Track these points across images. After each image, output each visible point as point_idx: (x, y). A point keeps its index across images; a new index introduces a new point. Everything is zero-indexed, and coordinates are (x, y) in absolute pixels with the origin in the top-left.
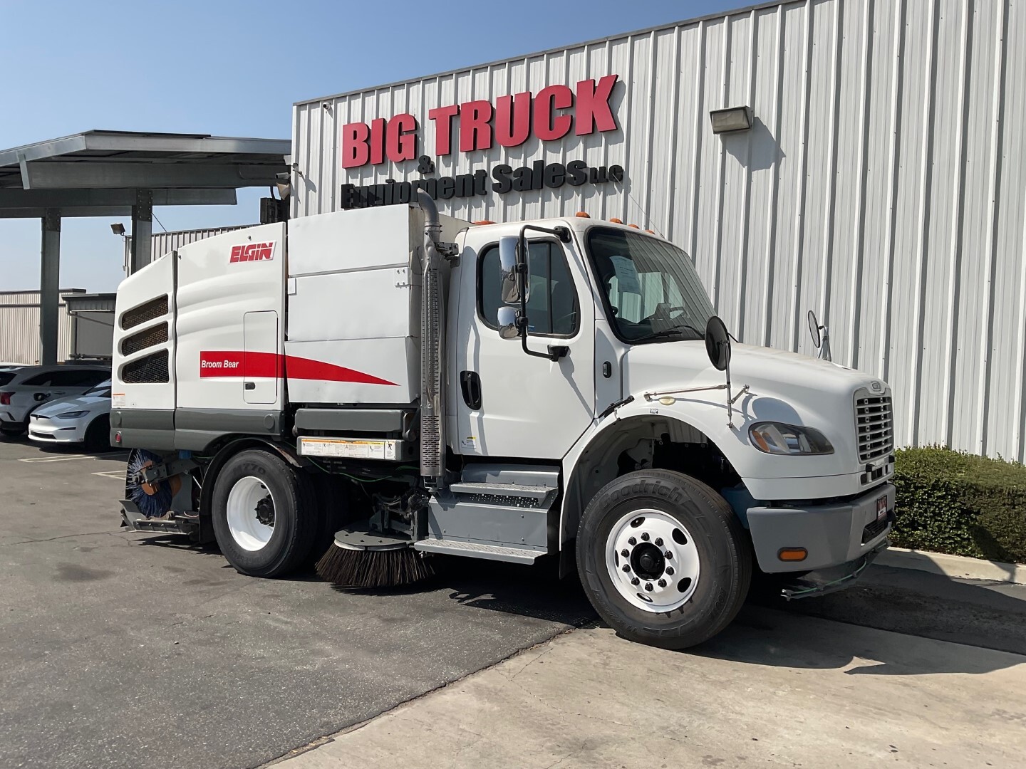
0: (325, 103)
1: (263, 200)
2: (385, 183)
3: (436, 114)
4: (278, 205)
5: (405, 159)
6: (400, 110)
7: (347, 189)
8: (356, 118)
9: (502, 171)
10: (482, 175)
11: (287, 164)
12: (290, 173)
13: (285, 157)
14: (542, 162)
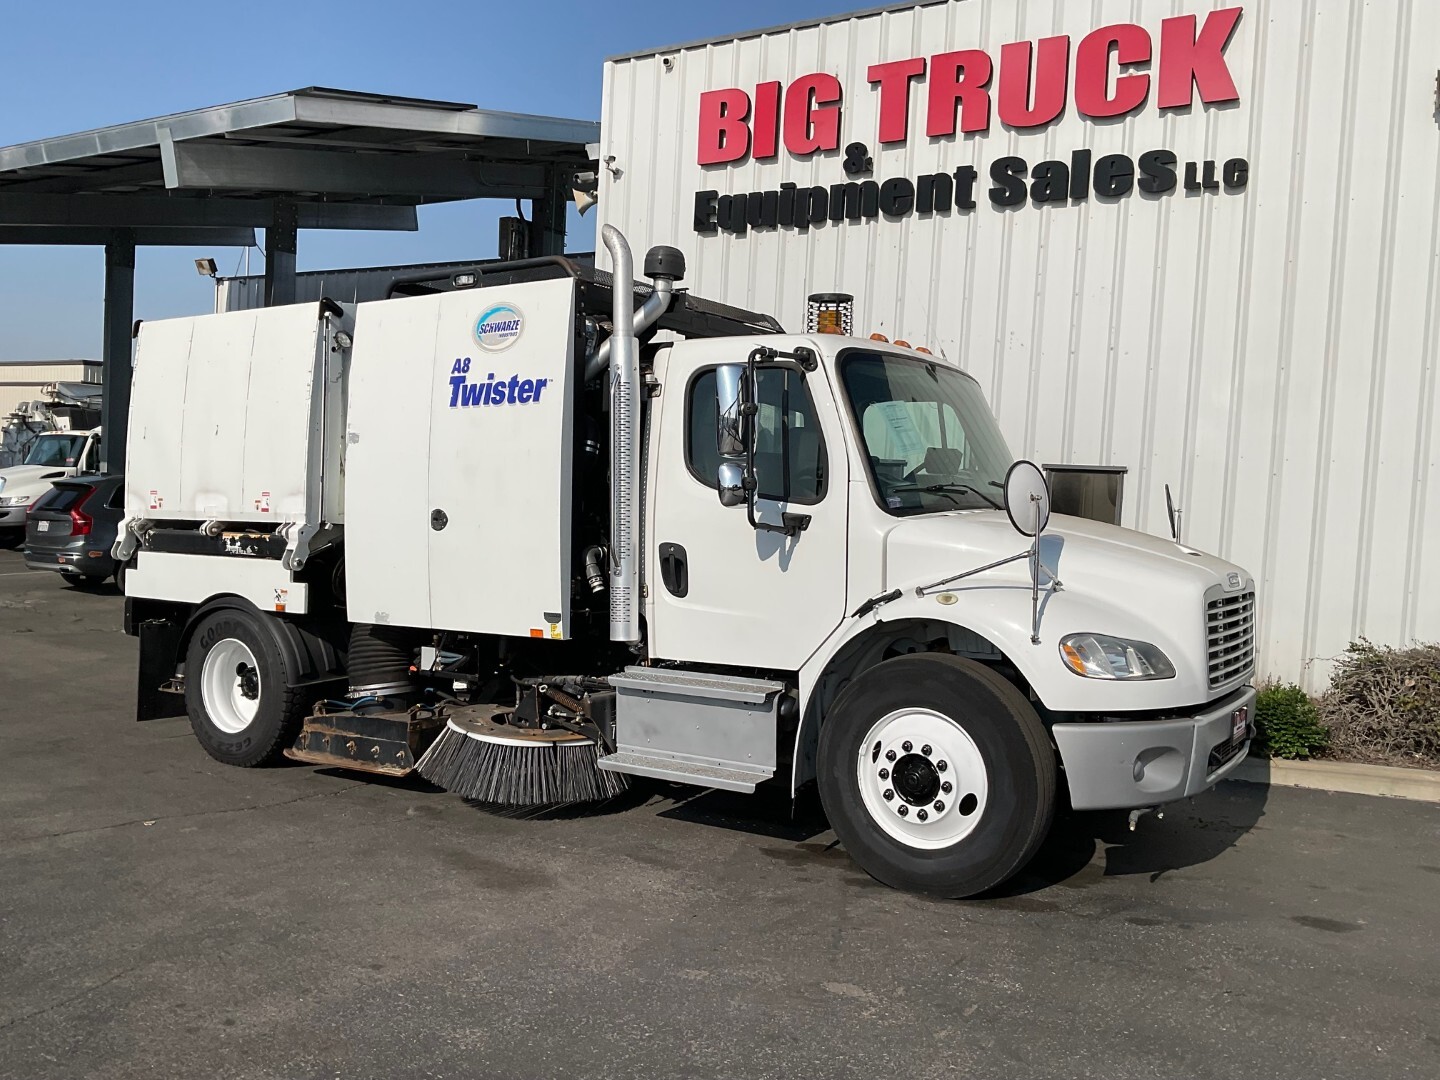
0: (666, 57)
1: (504, 222)
2: (779, 189)
3: (878, 76)
4: (530, 231)
5: (819, 147)
6: (806, 67)
7: (704, 200)
8: (722, 82)
9: (1007, 170)
10: (967, 175)
11: (592, 158)
12: (596, 173)
13: (588, 148)
14: (1086, 154)
